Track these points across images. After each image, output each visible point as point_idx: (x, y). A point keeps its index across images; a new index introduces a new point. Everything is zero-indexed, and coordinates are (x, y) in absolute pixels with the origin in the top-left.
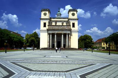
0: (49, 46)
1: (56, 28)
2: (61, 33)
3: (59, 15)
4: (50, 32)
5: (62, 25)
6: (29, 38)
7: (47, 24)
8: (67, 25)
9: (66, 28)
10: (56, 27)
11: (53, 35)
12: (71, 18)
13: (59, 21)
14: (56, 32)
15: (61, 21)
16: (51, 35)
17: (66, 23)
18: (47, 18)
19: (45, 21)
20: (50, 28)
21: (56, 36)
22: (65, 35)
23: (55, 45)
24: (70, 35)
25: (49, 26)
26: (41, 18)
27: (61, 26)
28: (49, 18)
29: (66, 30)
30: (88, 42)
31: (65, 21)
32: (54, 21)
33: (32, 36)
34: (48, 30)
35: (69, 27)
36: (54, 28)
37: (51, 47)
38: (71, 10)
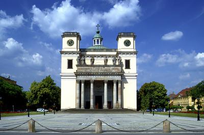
0: (78, 105)
1: (93, 70)
2: (103, 79)
3: (98, 40)
4: (81, 79)
5: (106, 65)
6: (39, 91)
7: (75, 63)
8: (115, 65)
9: (114, 71)
10: (92, 68)
11: (87, 83)
12: (122, 50)
13: (99, 56)
14: (93, 78)
15: (102, 56)
16: (83, 85)
17: (113, 61)
18: (75, 50)
19: (70, 57)
20: (81, 71)
21: (92, 85)
22: (110, 83)
23: (92, 104)
24: (119, 85)
25: (80, 67)
26: (63, 50)
27: (104, 66)
28: (78, 50)
29: (113, 74)
30: (157, 96)
31: (110, 56)
32: (88, 56)
33: (45, 87)
34: (77, 74)
35: (120, 68)
36: (89, 71)
37: (82, 107)
38: (122, 34)
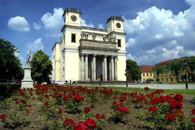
1: (95, 45)
2: (103, 54)
4: (86, 53)
5: (105, 42)
9: (111, 47)
12: (115, 31)
13: (99, 35)
14: (96, 53)
16: (87, 58)
19: (74, 31)
20: (86, 45)
21: (94, 59)
24: (116, 60)
25: (84, 42)
26: (67, 24)
35: (115, 45)
36: (91, 45)
38: (115, 17)
